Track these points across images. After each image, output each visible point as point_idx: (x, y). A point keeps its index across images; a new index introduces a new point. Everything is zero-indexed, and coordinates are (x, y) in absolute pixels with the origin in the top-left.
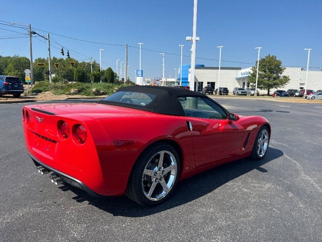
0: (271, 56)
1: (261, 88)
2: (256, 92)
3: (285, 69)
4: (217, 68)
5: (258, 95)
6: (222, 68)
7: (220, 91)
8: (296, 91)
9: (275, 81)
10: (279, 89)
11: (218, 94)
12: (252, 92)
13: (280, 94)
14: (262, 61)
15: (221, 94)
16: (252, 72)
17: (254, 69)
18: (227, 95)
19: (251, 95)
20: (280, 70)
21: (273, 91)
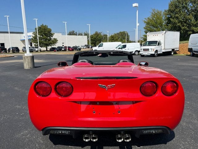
0: (44, 25)
1: (41, 47)
2: (39, 49)
3: (54, 34)
4: (7, 33)
5: (41, 51)
6: (11, 33)
7: (13, 50)
9: (50, 42)
10: (53, 47)
11: (11, 52)
12: (37, 49)
13: (53, 49)
14: (40, 28)
15: (15, 52)
16: (34, 36)
17: (35, 33)
18: (19, 52)
19: (36, 51)
20: (52, 35)
21: (49, 48)
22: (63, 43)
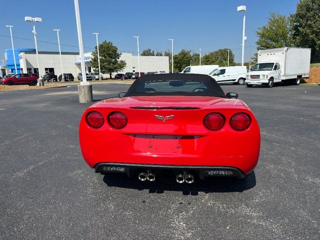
0: (107, 42)
1: (103, 73)
2: (100, 76)
3: (121, 54)
4: (58, 53)
5: (102, 79)
6: (62, 53)
7: (65, 78)
8: (132, 74)
9: (115, 66)
10: (119, 73)
11: (63, 80)
12: (97, 77)
13: (119, 77)
14: (101, 46)
15: (68, 81)
16: (93, 57)
17: (95, 54)
18: (73, 81)
19: (96, 80)
20: (118, 56)
21: (114, 74)
22: (134, 68)
